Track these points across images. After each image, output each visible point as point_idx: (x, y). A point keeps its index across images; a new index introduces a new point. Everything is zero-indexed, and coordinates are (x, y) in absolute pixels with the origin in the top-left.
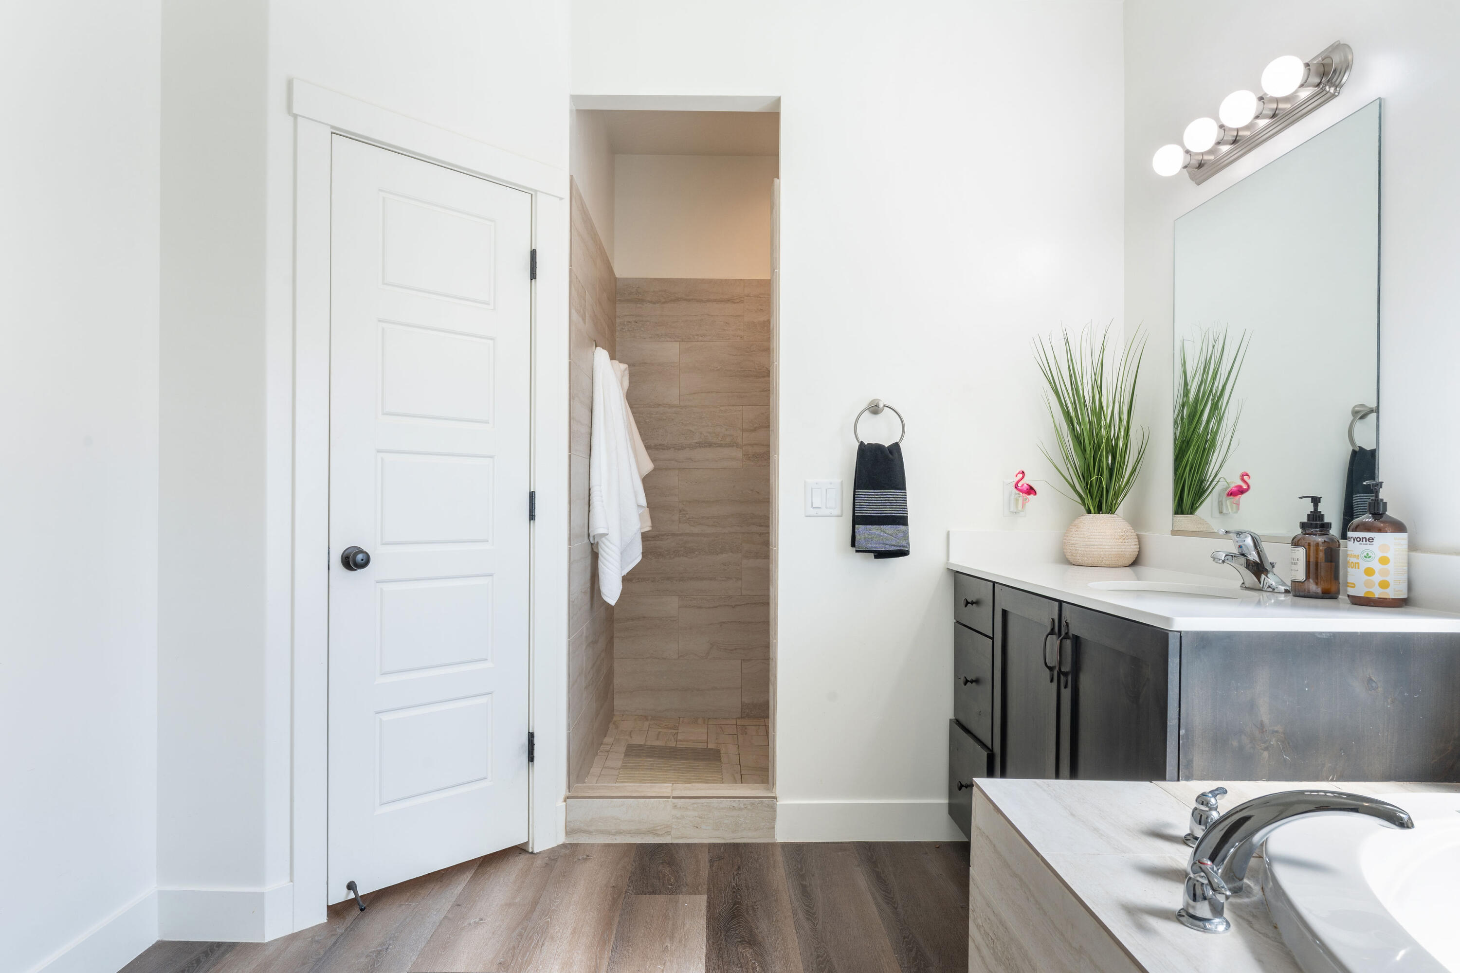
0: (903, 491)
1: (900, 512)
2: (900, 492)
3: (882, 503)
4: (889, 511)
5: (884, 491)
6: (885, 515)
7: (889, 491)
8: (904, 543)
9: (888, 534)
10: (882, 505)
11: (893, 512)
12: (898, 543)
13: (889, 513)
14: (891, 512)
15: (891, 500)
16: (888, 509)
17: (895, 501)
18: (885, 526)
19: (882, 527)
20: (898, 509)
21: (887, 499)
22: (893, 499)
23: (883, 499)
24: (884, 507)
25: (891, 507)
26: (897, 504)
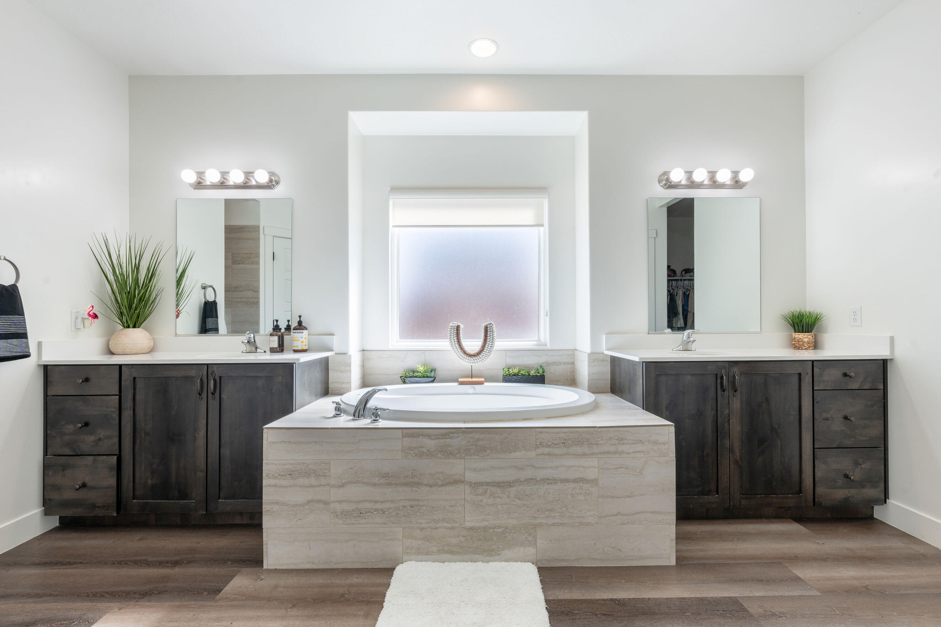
0: (23, 317)
1: (22, 330)
2: (21, 317)
3: (8, 324)
4: (14, 329)
5: (10, 316)
6: (10, 332)
7: (14, 316)
8: (27, 350)
9: (14, 345)
10: (8, 326)
11: (17, 330)
12: (23, 350)
13: (14, 331)
14: (15, 330)
15: (16, 322)
16: (13, 328)
17: (18, 323)
18: (11, 340)
19: (8, 340)
20: (21, 328)
21: (13, 322)
22: (17, 322)
23: (9, 322)
24: (10, 327)
25: (15, 327)
26: (20, 325)
